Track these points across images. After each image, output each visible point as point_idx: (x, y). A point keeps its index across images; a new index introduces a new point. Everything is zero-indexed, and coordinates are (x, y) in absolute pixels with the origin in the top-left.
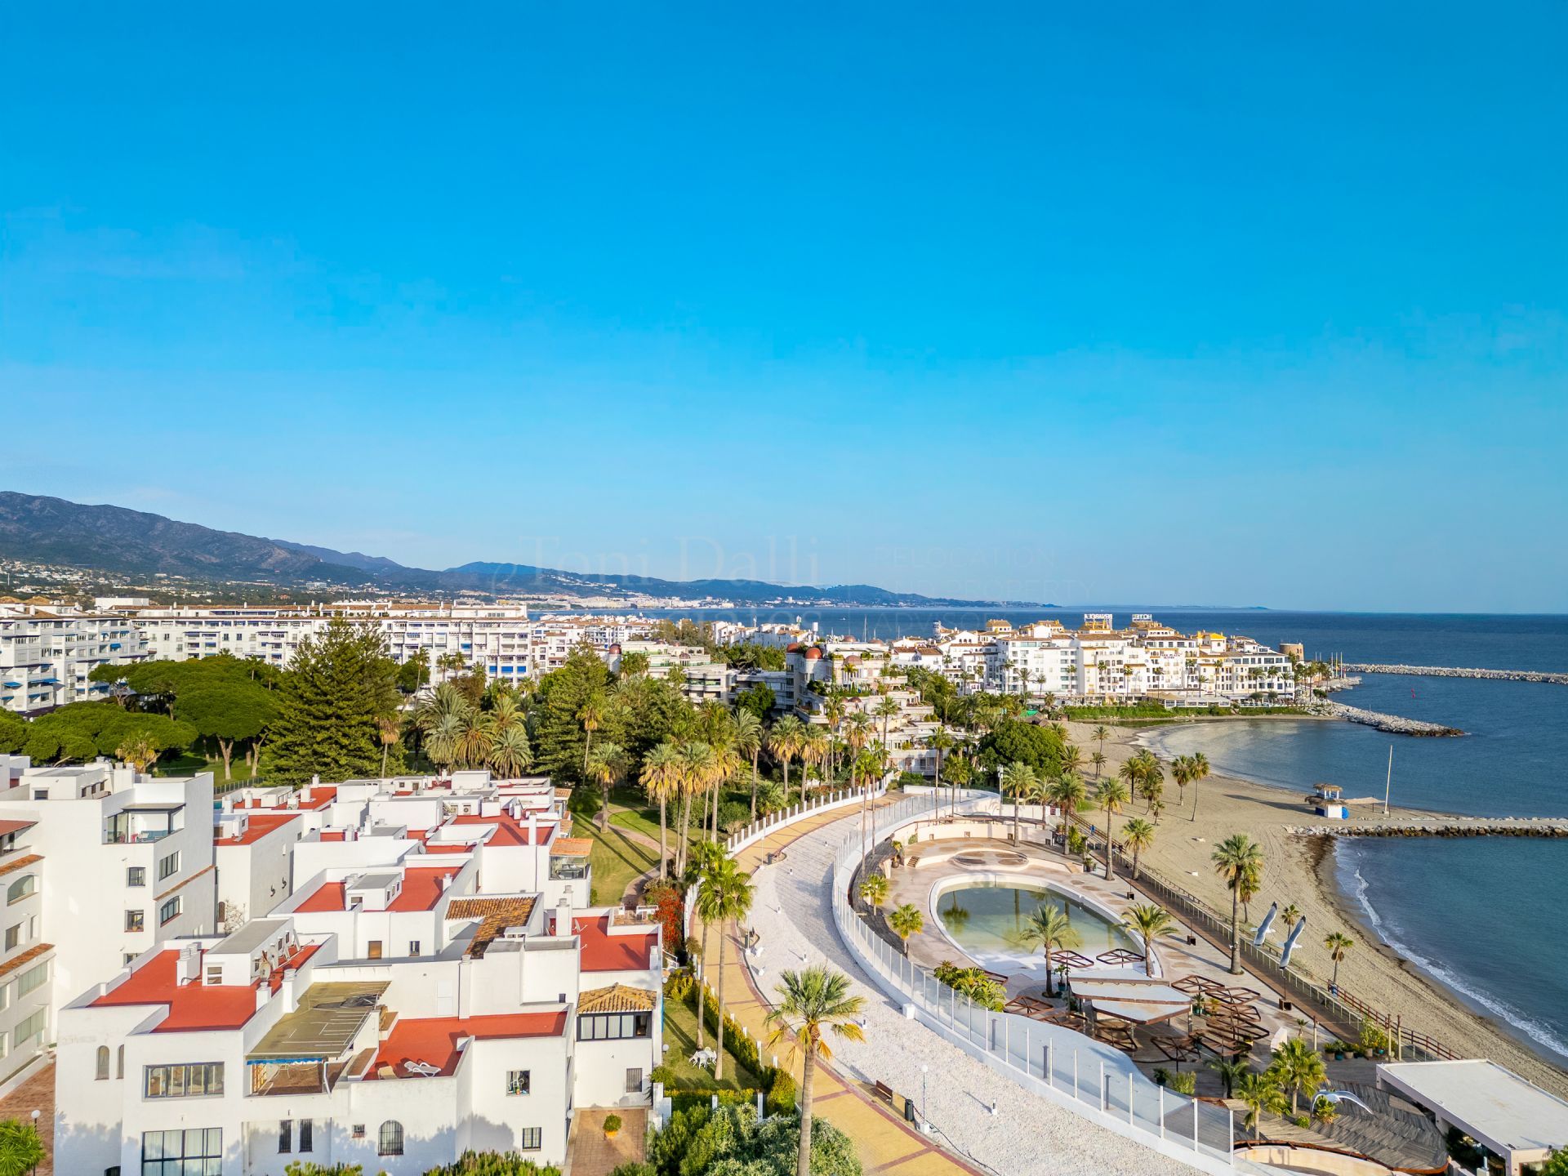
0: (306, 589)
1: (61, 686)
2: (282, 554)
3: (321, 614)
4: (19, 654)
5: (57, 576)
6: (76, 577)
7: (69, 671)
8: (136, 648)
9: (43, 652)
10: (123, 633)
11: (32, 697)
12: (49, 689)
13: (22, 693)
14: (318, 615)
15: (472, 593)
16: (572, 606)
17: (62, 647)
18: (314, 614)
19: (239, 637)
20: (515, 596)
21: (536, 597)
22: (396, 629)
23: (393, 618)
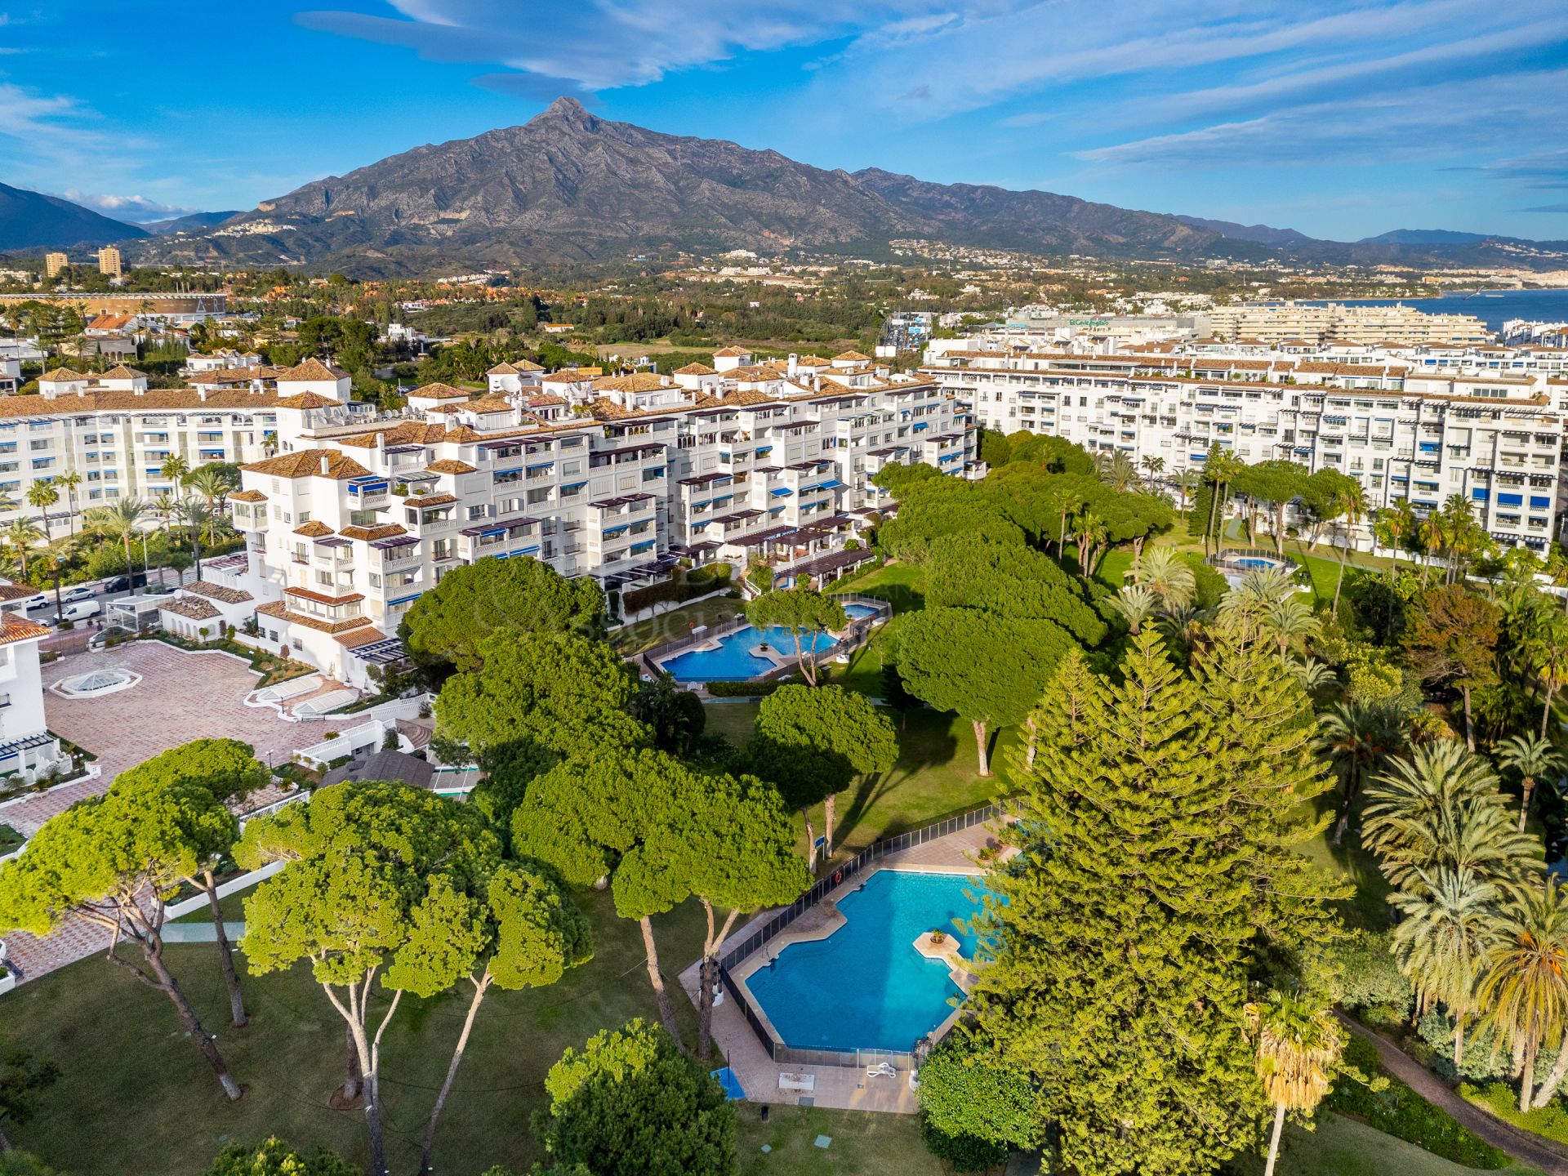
0: (1206, 268)
1: (845, 488)
2: (1183, 231)
3: (1193, 375)
4: (790, 449)
5: (991, 261)
6: (1005, 261)
7: (856, 468)
8: (949, 425)
9: (826, 445)
10: (931, 408)
11: (806, 509)
12: (830, 494)
13: (792, 503)
14: (1188, 375)
15: (1392, 269)
16: (1525, 284)
17: (847, 436)
18: (1183, 373)
19: (1083, 402)
20: (1446, 271)
21: (1473, 272)
22: (1306, 406)
23: (1302, 387)
